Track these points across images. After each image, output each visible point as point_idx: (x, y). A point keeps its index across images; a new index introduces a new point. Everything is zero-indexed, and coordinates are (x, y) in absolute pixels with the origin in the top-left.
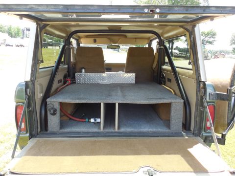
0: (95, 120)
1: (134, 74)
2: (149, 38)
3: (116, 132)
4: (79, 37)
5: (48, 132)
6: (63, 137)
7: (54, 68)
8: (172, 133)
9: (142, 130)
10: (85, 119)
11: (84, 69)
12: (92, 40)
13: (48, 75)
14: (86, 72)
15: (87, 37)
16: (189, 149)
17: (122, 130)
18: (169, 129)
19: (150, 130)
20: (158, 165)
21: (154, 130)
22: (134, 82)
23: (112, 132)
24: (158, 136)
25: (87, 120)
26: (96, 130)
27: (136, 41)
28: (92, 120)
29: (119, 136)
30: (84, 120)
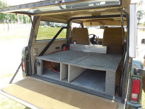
1: (106, 47)
3: (68, 84)
4: (83, 22)
5: (37, 75)
6: (41, 79)
7: (51, 40)
8: (105, 95)
9: (84, 86)
11: (76, 41)
12: (89, 23)
13: (46, 44)
14: (76, 44)
15: (87, 21)
19: (89, 88)
23: (66, 83)
30: (58, 72)
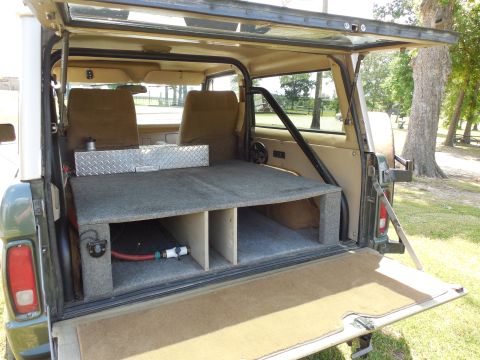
0: (177, 252)
1: (206, 147)
2: (205, 72)
3: (236, 267)
5: (86, 300)
10: (153, 253)
11: (94, 141)
14: (98, 148)
16: (377, 270)
17: (245, 261)
18: (320, 243)
20: (364, 308)
21: (298, 249)
22: (206, 163)
23: (227, 270)
24: (309, 260)
25: (158, 255)
26: (192, 272)
27: (181, 77)
28: (171, 253)
29: (246, 275)
30: (152, 256)
